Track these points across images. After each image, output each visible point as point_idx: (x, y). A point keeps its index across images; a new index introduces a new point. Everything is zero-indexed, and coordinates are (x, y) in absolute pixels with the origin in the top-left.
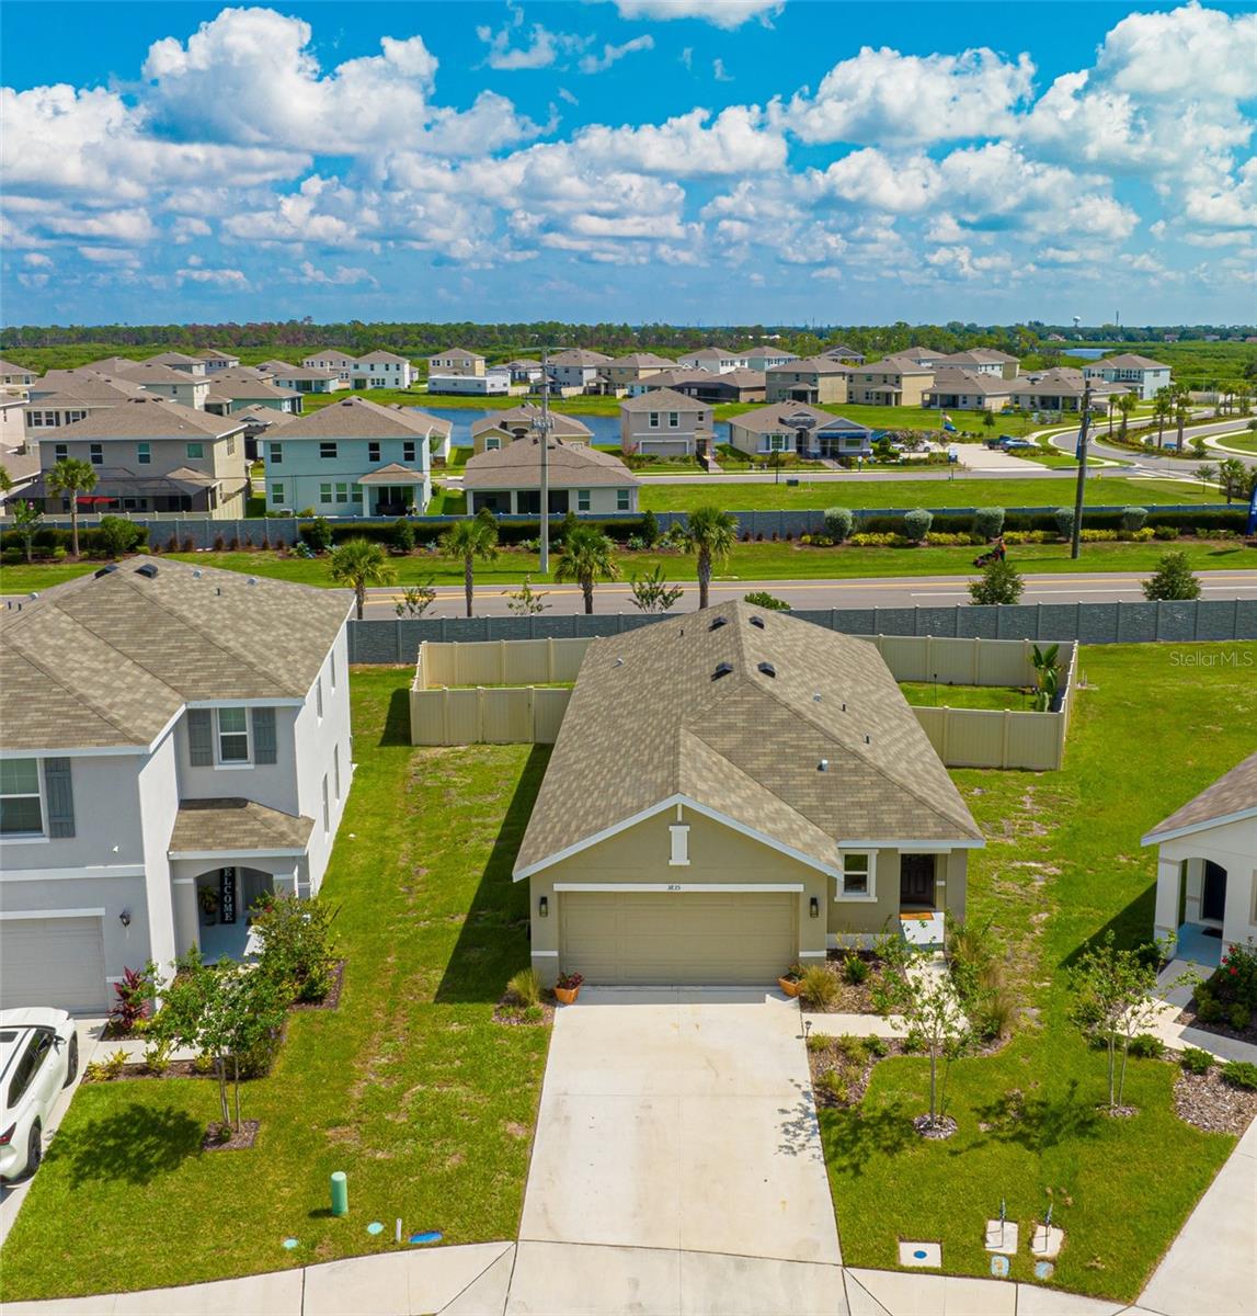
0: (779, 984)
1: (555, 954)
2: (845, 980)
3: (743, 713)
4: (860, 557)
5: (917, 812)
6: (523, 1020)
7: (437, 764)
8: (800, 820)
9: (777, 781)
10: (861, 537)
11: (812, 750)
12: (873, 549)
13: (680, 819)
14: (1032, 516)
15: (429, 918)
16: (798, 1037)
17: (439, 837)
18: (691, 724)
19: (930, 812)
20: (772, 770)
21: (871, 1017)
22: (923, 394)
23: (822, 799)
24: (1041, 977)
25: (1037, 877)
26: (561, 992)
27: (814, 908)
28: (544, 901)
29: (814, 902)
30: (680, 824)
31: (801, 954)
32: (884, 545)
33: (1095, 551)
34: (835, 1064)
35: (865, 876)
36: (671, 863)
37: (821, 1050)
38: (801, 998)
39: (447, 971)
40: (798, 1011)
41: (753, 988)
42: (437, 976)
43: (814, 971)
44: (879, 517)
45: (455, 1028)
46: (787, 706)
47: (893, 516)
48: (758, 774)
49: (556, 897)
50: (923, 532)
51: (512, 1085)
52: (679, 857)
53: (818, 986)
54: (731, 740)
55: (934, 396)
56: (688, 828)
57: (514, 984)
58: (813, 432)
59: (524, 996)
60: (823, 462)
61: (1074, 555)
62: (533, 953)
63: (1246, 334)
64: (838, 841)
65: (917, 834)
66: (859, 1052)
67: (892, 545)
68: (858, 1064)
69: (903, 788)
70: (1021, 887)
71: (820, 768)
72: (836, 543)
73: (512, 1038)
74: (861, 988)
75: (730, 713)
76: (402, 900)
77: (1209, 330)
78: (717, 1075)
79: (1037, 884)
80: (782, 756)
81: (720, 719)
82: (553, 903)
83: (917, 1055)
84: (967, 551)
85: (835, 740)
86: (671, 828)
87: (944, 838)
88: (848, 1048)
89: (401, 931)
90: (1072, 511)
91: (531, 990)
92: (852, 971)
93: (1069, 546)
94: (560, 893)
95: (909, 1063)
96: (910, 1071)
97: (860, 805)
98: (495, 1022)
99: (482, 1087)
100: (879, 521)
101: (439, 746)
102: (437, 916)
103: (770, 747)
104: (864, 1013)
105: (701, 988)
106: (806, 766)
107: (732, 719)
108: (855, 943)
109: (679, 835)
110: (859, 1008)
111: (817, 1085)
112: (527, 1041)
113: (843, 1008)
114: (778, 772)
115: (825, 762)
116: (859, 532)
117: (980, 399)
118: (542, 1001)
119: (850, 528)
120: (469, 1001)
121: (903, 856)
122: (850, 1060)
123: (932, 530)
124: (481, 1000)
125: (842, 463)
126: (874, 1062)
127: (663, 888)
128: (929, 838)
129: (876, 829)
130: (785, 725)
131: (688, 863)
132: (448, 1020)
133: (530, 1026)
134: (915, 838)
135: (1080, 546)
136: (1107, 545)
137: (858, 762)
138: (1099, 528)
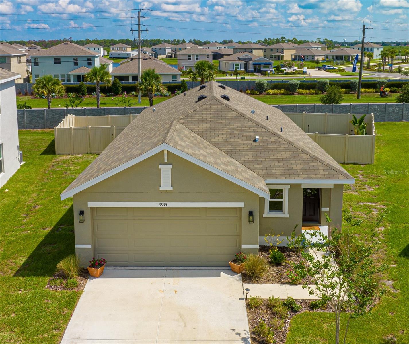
0: (229, 266)
1: (90, 246)
2: (270, 263)
3: (210, 114)
4: (270, 98)
5: (313, 164)
6: (65, 288)
7: (65, 162)
8: (243, 167)
9: (229, 147)
10: (270, 91)
11: (250, 132)
12: (275, 96)
13: (166, 161)
14: (340, 83)
15: (31, 229)
16: (241, 299)
17: (53, 191)
18: (181, 119)
19: (320, 164)
20: (226, 142)
21: (287, 286)
22: (292, 55)
23: (256, 157)
24: (389, 261)
25: (374, 210)
26: (91, 270)
27: (251, 217)
28: (82, 213)
29: (251, 213)
30: (166, 164)
31: (243, 247)
32: (280, 94)
33: (367, 97)
34: (265, 317)
35: (282, 202)
36: (161, 189)
37: (256, 308)
38: (242, 274)
39: (29, 258)
40: (240, 283)
41: (214, 268)
42: (22, 260)
43: (251, 257)
44: (278, 83)
45: (20, 292)
46: (236, 110)
47: (284, 83)
48: (219, 144)
49: (89, 211)
50: (296, 89)
51: (43, 331)
52: (166, 185)
53: (253, 266)
54: (203, 127)
55: (296, 56)
56: (171, 167)
57: (61, 265)
58: (251, 62)
59: (67, 272)
60: (255, 73)
61: (358, 97)
62: (77, 246)
63: (406, 44)
64: (265, 180)
65: (313, 176)
66: (281, 309)
67: (283, 94)
68: (281, 318)
69: (303, 151)
70: (366, 214)
71: (255, 141)
72: (260, 94)
73: (54, 299)
74: (280, 268)
75: (203, 114)
76: (21, 221)
77: (392, 43)
78: (185, 325)
79: (374, 213)
80: (232, 134)
81: (197, 117)
82: (88, 215)
83: (320, 311)
84: (314, 96)
85: (263, 127)
86: (161, 167)
87: (329, 178)
88: (274, 306)
89: (12, 236)
90: (357, 81)
91: (72, 268)
92: (274, 258)
93: (356, 95)
94: (92, 209)
95: (315, 317)
96: (316, 322)
97: (279, 160)
98: (46, 289)
99: (23, 333)
100: (278, 85)
101: (68, 155)
102: (36, 228)
103: (225, 131)
104: (283, 283)
105: (181, 268)
106: (246, 140)
107: (204, 117)
108: (276, 242)
109: (166, 171)
110: (280, 281)
111: (253, 333)
112: (63, 301)
113: (269, 280)
114: (231, 144)
115: (257, 137)
116: (269, 89)
117: (313, 57)
118: (80, 275)
119: (266, 87)
120: (35, 276)
121: (305, 190)
122: (275, 315)
123: (299, 88)
124: (43, 275)
125: (262, 74)
126: (291, 316)
127: (156, 205)
128: (321, 178)
129: (288, 173)
130: (235, 120)
131: (171, 189)
132: (19, 286)
133: (68, 291)
134: (312, 178)
135: (360, 95)
136: (371, 94)
137: (277, 138)
138: (367, 88)
